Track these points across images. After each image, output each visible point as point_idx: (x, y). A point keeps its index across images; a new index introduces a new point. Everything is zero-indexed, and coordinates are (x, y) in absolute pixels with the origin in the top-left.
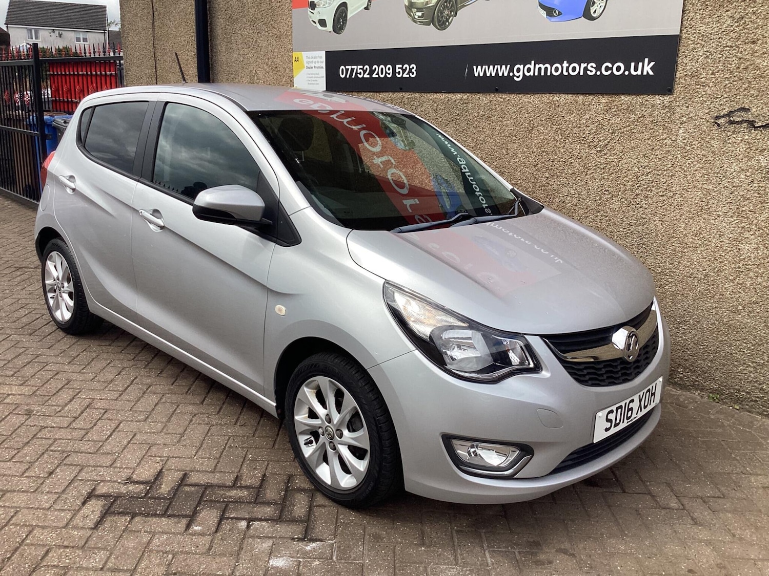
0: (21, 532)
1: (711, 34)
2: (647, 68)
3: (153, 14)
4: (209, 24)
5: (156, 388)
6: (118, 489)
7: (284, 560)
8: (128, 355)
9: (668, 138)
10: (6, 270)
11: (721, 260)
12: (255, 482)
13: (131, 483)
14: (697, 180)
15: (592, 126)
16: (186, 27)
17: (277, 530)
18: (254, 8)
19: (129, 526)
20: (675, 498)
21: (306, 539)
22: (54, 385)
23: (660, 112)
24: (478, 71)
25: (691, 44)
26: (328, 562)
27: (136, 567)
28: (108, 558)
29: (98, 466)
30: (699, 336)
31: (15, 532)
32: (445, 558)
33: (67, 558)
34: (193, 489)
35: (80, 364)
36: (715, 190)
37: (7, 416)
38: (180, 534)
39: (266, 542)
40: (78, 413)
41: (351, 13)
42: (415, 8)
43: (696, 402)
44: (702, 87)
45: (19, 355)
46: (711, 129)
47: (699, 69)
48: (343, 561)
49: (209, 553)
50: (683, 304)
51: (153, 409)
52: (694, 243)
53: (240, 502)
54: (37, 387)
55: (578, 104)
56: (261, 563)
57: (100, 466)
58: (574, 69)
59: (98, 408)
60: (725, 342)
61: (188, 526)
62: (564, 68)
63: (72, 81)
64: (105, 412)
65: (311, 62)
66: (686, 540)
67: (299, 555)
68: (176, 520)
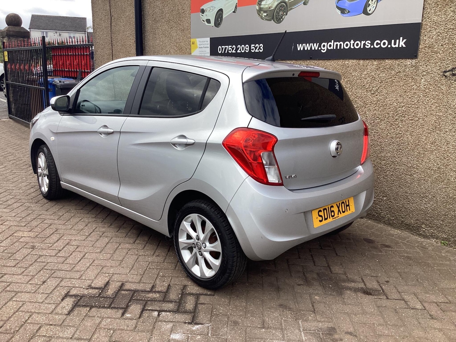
0: (25, 316)
1: (441, 22)
2: (402, 43)
3: (111, 18)
4: (143, 24)
5: (107, 234)
6: (83, 292)
7: (179, 335)
8: (92, 215)
9: (415, 85)
10: (24, 166)
11: (448, 159)
12: (164, 289)
13: (91, 288)
14: (433, 110)
15: (368, 79)
16: (130, 26)
17: (175, 317)
18: (169, 14)
19: (88, 313)
20: (420, 303)
21: (193, 323)
22: (48, 232)
23: (410, 70)
24: (300, 47)
25: (429, 28)
26: (206, 337)
27: (91, 337)
28: (76, 332)
29: (72, 278)
30: (435, 205)
31: (22, 316)
32: (277, 336)
33: (51, 331)
34: (127, 292)
35: (64, 220)
36: (444, 116)
37: (20, 249)
38: (118, 318)
39: (169, 324)
40: (61, 248)
41: (225, 15)
42: (263, 11)
43: (433, 246)
44: (435, 54)
45: (29, 215)
46: (441, 79)
47: (433, 43)
48: (215, 337)
49: (135, 330)
50: (425, 185)
51: (105, 246)
52: (431, 148)
53: (154, 301)
54: (39, 233)
55: (360, 65)
56: (165, 337)
57: (73, 279)
58: (357, 45)
59: (73, 245)
60: (451, 209)
61: (123, 314)
62: (351, 44)
63: (65, 58)
64: (77, 247)
65: (202, 44)
66: (426, 328)
67: (188, 332)
68: (116, 310)
